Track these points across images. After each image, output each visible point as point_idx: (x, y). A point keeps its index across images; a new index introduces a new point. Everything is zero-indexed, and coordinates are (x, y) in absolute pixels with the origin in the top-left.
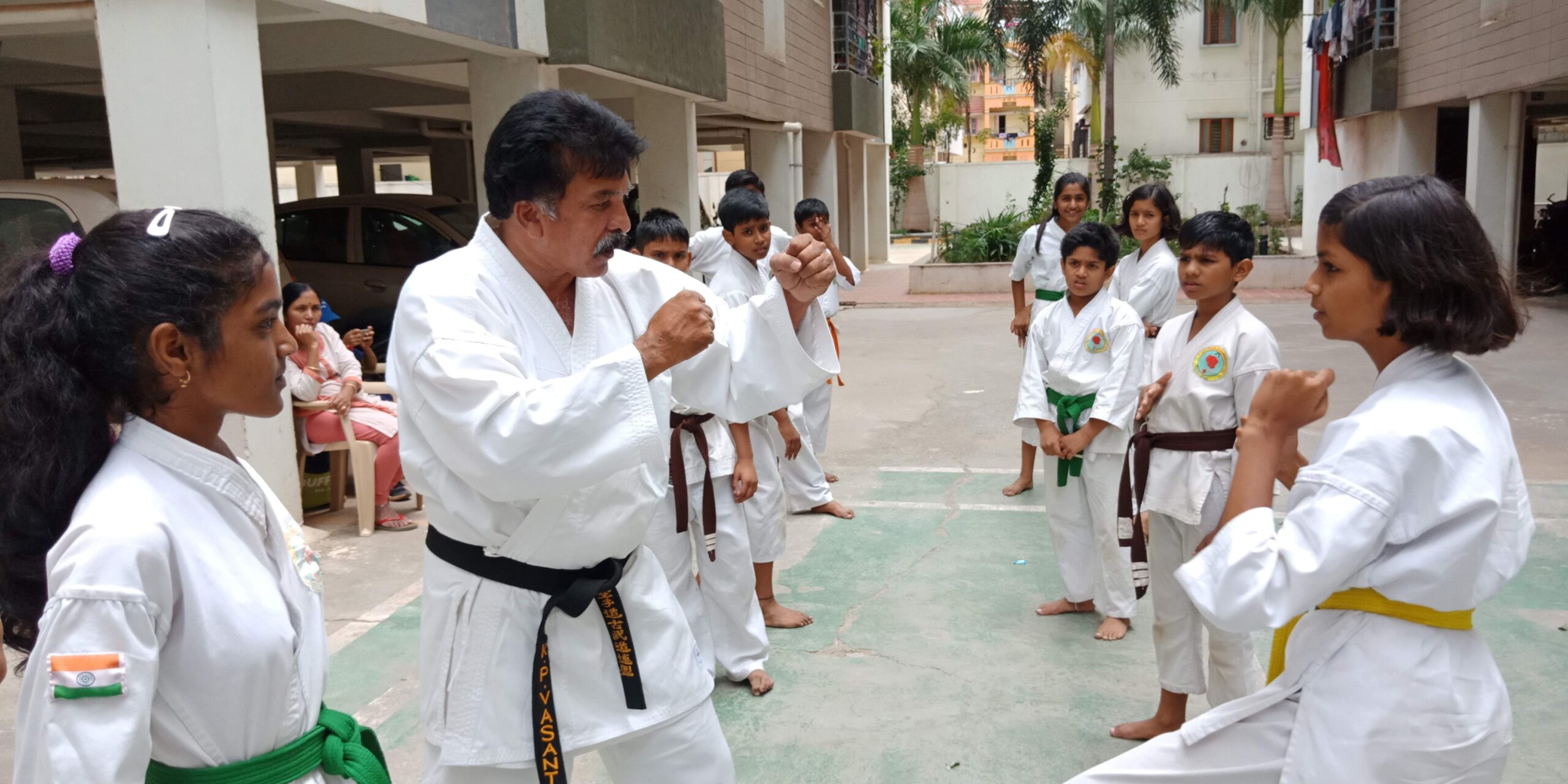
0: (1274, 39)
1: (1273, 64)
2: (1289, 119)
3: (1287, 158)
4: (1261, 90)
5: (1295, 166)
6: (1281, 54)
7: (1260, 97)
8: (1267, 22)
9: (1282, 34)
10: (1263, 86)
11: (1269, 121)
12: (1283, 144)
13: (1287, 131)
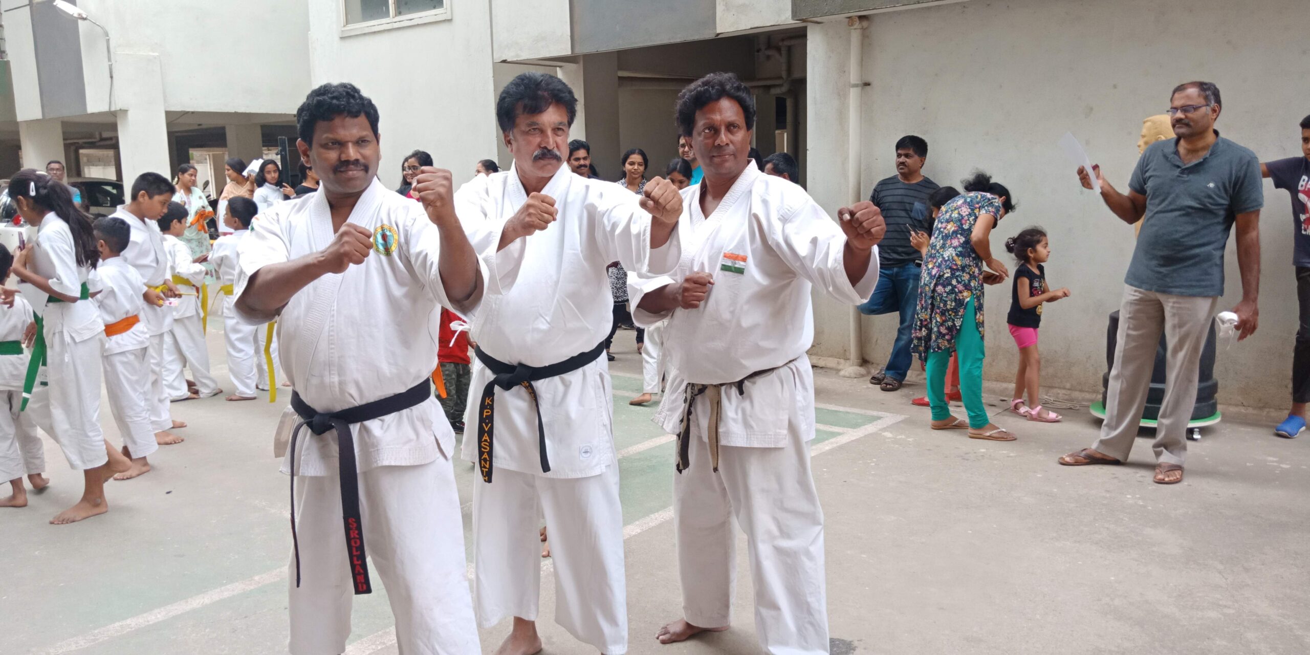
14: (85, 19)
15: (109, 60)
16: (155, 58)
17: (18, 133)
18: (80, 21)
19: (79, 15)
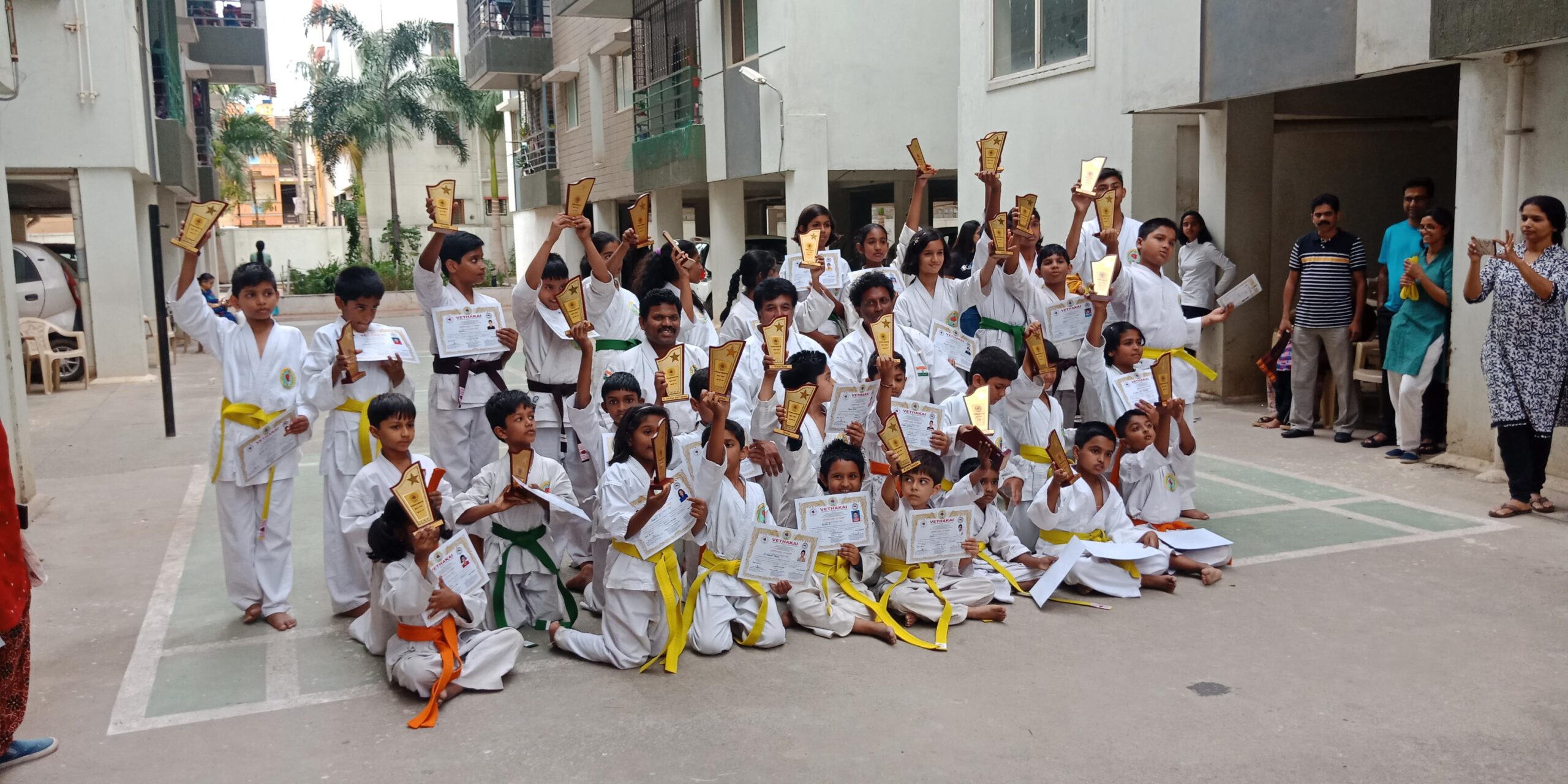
0: (487, 144)
1: (488, 160)
2: (503, 202)
3: (503, 229)
4: (481, 180)
5: (509, 235)
6: (493, 155)
7: (480, 184)
8: (482, 132)
9: (492, 141)
10: (482, 177)
11: (489, 202)
12: (499, 219)
13: (501, 210)
14: (764, 83)
15: (782, 122)
16: (822, 118)
17: (707, 192)
18: (761, 86)
19: (760, 80)
